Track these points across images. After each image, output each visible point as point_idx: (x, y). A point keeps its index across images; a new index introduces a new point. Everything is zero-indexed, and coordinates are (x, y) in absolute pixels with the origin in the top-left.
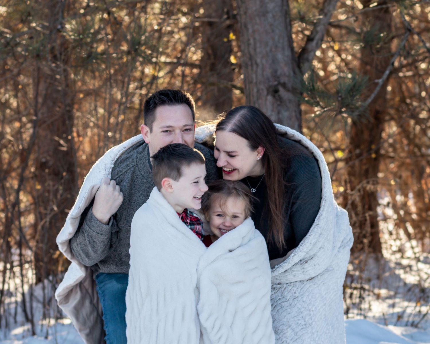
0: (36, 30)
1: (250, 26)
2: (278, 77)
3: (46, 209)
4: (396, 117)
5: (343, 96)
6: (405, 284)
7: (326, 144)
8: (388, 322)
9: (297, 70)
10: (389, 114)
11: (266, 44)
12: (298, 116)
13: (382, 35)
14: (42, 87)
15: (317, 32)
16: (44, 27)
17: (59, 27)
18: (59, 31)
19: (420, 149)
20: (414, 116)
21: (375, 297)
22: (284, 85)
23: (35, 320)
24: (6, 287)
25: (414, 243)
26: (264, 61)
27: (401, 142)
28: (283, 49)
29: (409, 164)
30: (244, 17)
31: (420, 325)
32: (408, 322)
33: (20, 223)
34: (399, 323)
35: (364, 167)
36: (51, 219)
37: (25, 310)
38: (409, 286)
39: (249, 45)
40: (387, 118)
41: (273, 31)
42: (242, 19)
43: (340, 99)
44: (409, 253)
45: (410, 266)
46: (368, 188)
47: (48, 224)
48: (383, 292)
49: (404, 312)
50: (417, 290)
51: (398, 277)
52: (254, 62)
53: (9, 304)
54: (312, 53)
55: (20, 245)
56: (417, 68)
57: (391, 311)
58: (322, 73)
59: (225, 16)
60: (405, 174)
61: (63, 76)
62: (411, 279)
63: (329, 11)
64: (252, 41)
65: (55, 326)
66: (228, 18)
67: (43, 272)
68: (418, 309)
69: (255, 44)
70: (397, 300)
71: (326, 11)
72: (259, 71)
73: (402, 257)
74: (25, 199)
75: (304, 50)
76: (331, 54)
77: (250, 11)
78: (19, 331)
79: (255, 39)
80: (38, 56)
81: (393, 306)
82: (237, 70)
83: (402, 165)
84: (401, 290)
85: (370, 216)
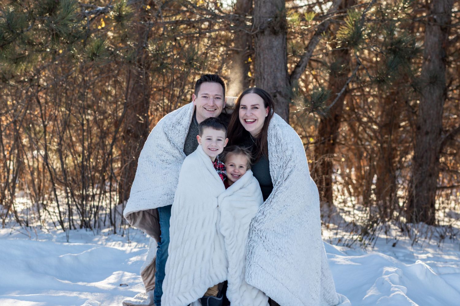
0: (130, 46)
1: (261, 55)
2: (277, 88)
3: (128, 158)
4: (348, 119)
5: (315, 101)
6: (345, 222)
7: (304, 133)
8: (332, 243)
9: (288, 84)
10: (344, 117)
11: (271, 67)
12: (287, 113)
13: (342, 66)
14: (131, 82)
15: (303, 62)
16: (135, 45)
17: (144, 45)
18: (144, 48)
19: (361, 141)
20: (359, 120)
21: (325, 228)
22: (280, 93)
23: (116, 225)
24: (100, 204)
25: (353, 198)
26: (269, 77)
27: (350, 135)
28: (281, 70)
29: (353, 149)
30: (258, 49)
31: (351, 246)
32: (344, 243)
33: (112, 165)
34: (339, 244)
35: (326, 149)
36: (131, 164)
37: (111, 218)
38: (347, 223)
39: (260, 66)
40: (342, 120)
41: (276, 59)
42: (258, 50)
43: (313, 103)
44: (349, 204)
45: (349, 212)
46: (326, 160)
47: (128, 166)
48: (331, 225)
49: (343, 237)
50: (352, 225)
51: (341, 217)
52: (262, 77)
53: (101, 214)
54: (299, 75)
55: (111, 178)
56: (363, 90)
57: (335, 237)
58: (304, 89)
59: (247, 48)
60: (351, 154)
61: (144, 77)
62: (349, 219)
63: (311, 49)
64: (262, 64)
65: (128, 229)
66: (249, 49)
67: (123, 196)
68: (351, 237)
69: (264, 66)
70: (339, 231)
71: (309, 49)
72: (266, 83)
73: (345, 206)
74: (116, 153)
75: (294, 72)
76: (311, 78)
77: (262, 46)
78: (106, 230)
79: (264, 63)
80: (130, 62)
81: (336, 234)
82: (251, 82)
83: (349, 149)
84: (342, 225)
85: (325, 177)
